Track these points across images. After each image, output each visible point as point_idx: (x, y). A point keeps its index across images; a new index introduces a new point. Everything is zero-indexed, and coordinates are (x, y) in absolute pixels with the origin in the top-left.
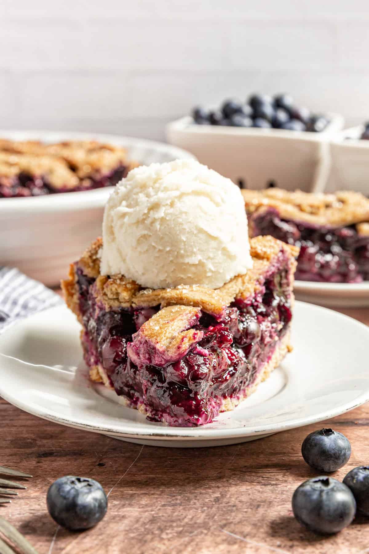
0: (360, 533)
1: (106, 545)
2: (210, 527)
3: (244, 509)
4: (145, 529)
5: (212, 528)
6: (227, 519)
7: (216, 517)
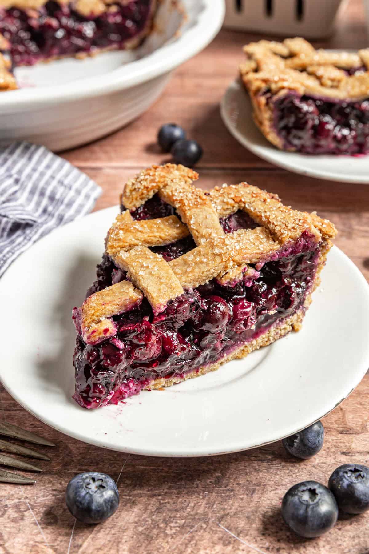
0: (340, 533)
1: (117, 542)
2: (209, 519)
3: (241, 495)
4: (152, 520)
5: (210, 522)
6: (224, 509)
7: (215, 506)
